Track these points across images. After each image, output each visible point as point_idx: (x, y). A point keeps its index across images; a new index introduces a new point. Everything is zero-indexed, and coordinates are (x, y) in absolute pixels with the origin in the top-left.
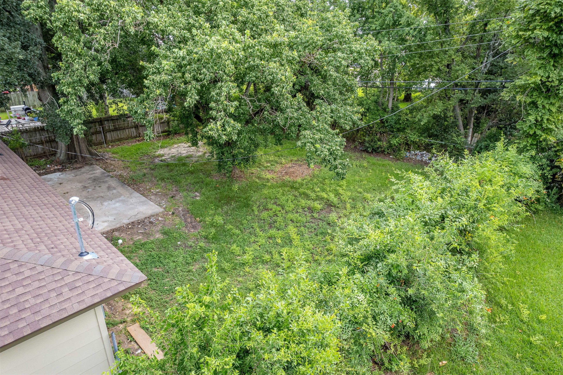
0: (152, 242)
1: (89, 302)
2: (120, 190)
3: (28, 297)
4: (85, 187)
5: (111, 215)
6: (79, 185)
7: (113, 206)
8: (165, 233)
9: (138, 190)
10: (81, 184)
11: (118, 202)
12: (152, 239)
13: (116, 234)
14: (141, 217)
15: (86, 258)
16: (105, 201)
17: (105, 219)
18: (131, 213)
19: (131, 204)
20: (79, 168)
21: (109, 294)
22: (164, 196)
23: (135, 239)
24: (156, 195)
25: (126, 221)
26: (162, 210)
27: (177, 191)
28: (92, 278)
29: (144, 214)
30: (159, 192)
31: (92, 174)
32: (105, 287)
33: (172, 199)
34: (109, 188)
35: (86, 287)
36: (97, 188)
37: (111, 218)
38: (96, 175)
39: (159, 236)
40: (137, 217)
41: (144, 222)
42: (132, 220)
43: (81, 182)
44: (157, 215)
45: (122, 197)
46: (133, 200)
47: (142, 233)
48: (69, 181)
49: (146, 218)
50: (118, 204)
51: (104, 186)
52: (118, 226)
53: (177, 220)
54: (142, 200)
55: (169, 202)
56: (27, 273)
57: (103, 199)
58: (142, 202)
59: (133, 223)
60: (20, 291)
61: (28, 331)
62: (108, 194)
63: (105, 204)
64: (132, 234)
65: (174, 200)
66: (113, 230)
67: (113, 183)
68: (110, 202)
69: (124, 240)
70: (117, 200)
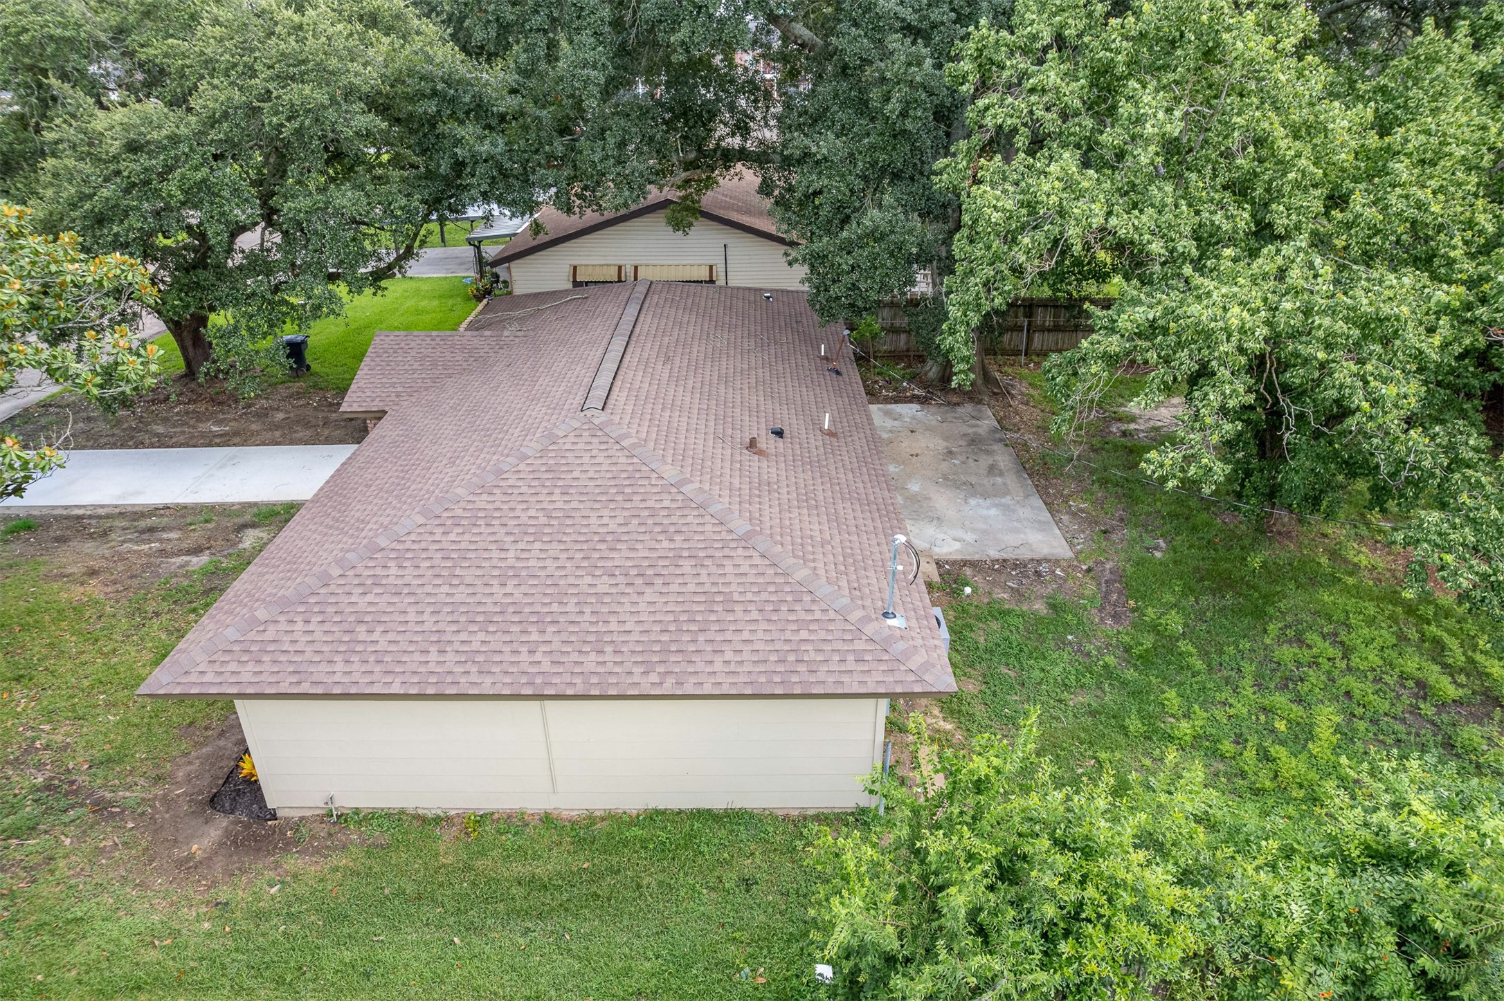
0: (1022, 615)
1: (871, 688)
2: (1011, 480)
3: (809, 647)
4: (950, 452)
5: (973, 530)
6: (941, 445)
7: (985, 512)
8: (1053, 606)
9: (1042, 492)
10: (945, 444)
11: (996, 505)
12: (1024, 608)
13: (968, 571)
14: (1025, 554)
15: (891, 622)
16: (974, 495)
17: (960, 534)
18: (1011, 539)
19: (1018, 520)
20: (955, 404)
21: (899, 689)
22: (1090, 523)
23: (995, 596)
24: (1074, 515)
25: (994, 553)
26: (1069, 554)
27: (1122, 520)
28: (886, 657)
29: (1032, 551)
30: (1082, 511)
31: (973, 426)
32: (898, 677)
33: (1103, 536)
34: (992, 470)
35: (874, 666)
36: (970, 460)
37: (970, 537)
38: (980, 431)
39: (1040, 607)
40: (1017, 552)
41: (1025, 566)
42: (1006, 556)
43: (946, 439)
44: (1057, 562)
45: (1009, 497)
46: (1024, 513)
47: (1012, 588)
48: (927, 429)
49: (1032, 560)
50: (993, 512)
51: (985, 461)
52: (977, 557)
53: (1091, 588)
54: (1042, 519)
55: (1093, 540)
56: (818, 615)
57: (972, 490)
58: (1039, 522)
59: (1004, 560)
60: (804, 635)
61: (798, 691)
62: (985, 482)
63: (973, 502)
64: (994, 583)
65: (1106, 539)
66: (965, 563)
67: (1003, 458)
68: (981, 501)
69: (975, 591)
70: (997, 501)
